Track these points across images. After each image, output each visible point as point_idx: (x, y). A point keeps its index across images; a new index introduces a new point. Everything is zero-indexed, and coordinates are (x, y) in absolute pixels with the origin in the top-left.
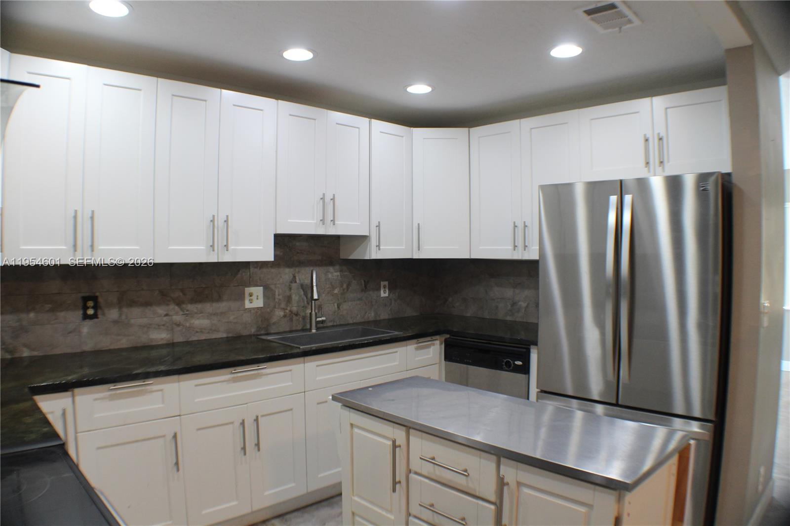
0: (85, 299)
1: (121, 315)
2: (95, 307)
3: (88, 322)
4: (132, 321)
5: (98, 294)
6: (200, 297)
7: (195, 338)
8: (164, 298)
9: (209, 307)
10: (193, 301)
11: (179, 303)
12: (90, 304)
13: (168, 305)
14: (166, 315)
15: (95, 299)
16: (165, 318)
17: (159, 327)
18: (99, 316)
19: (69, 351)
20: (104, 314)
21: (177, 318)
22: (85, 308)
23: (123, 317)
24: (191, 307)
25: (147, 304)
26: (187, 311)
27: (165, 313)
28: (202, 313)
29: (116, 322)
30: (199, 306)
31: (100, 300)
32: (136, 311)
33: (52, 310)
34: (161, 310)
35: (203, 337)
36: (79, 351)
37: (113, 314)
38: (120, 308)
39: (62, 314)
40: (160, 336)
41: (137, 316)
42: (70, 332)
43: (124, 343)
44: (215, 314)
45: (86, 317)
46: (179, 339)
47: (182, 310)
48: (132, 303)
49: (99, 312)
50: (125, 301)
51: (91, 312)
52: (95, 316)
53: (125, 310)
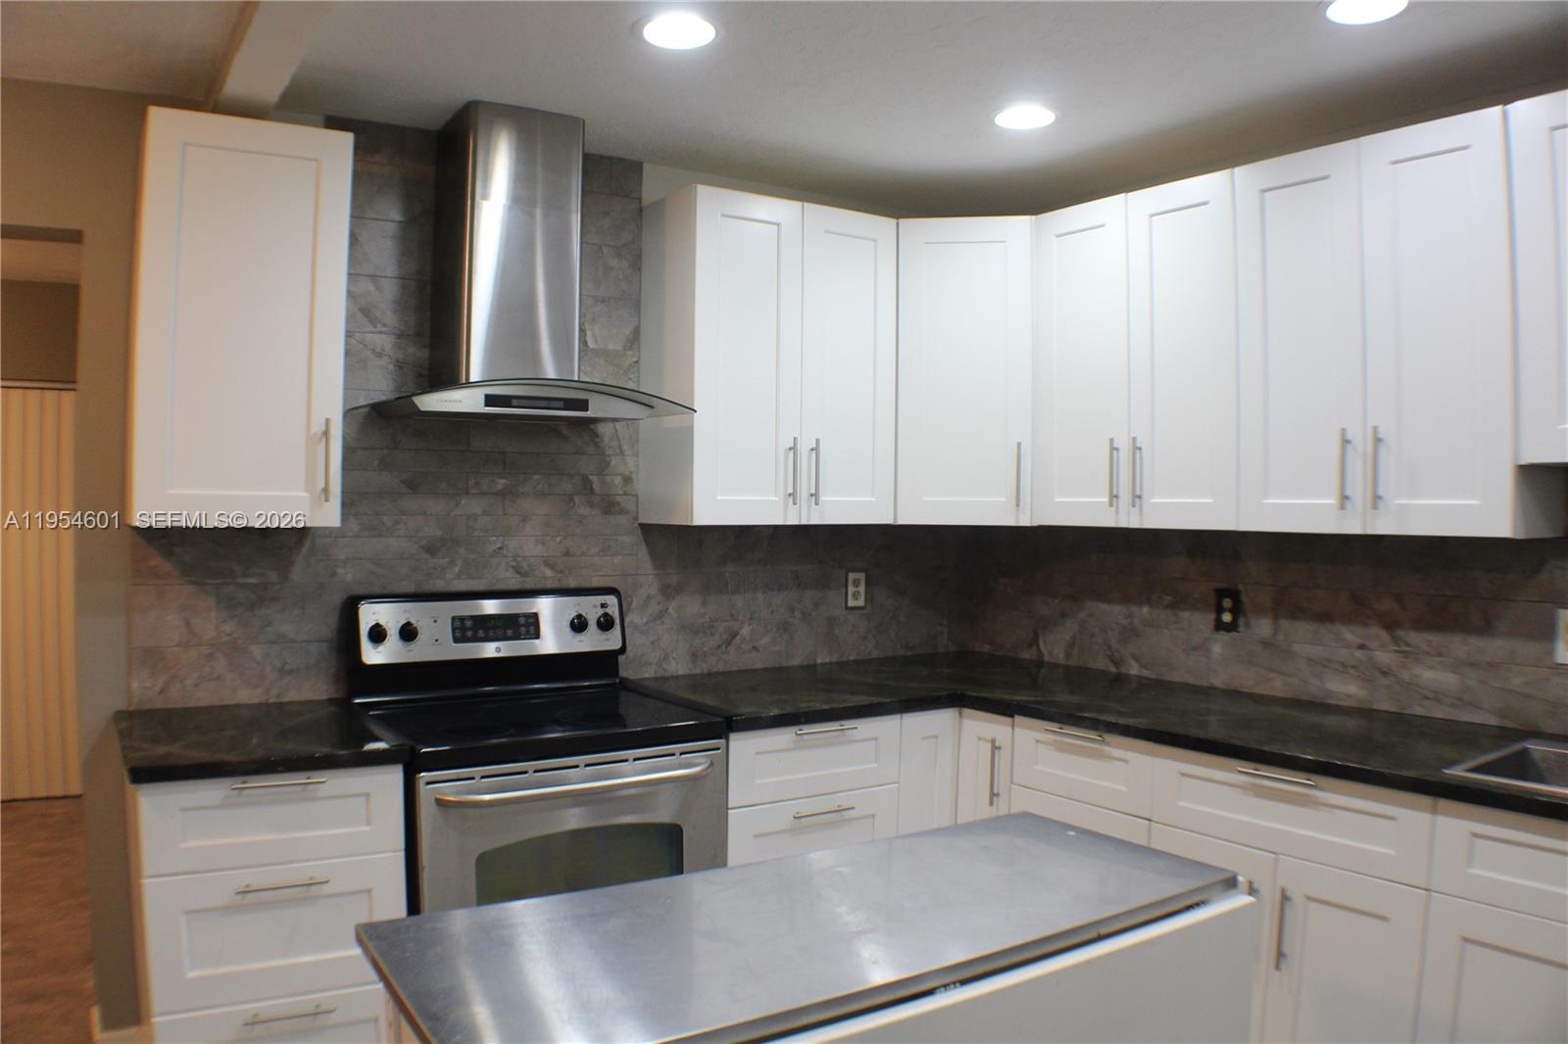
0: (1221, 594)
1: (1276, 632)
2: (1236, 611)
3: (1223, 636)
4: (1296, 647)
5: (1240, 587)
6: (1442, 617)
7: (1419, 711)
8: (1359, 610)
9: (1460, 645)
10: (1423, 624)
11: (1390, 625)
12: (1227, 603)
13: (1366, 625)
14: (1362, 647)
15: (1235, 595)
16: (1359, 654)
17: (1344, 668)
18: (1241, 629)
19: (1191, 680)
20: (1248, 625)
21: (1385, 657)
22: (1220, 610)
23: (1280, 637)
24: (1417, 639)
25: (1325, 617)
26: (1408, 645)
27: (1360, 641)
28: (1440, 655)
29: (1267, 644)
30: (1436, 639)
31: (1244, 598)
32: (1302, 629)
33: (1173, 606)
34: (1350, 634)
35: (1439, 712)
36: (1204, 683)
37: (1263, 627)
38: (1276, 618)
39: (1185, 615)
40: (1346, 689)
41: (1305, 640)
42: (1194, 649)
43: (1277, 687)
44: (1472, 665)
45: (1220, 626)
46: (1384, 704)
47: (1396, 641)
48: (1297, 613)
49: (1241, 621)
50: (1286, 607)
51: (1227, 617)
52: (1232, 627)
53: (1284, 623)
